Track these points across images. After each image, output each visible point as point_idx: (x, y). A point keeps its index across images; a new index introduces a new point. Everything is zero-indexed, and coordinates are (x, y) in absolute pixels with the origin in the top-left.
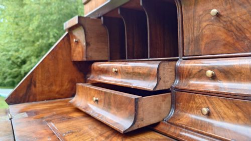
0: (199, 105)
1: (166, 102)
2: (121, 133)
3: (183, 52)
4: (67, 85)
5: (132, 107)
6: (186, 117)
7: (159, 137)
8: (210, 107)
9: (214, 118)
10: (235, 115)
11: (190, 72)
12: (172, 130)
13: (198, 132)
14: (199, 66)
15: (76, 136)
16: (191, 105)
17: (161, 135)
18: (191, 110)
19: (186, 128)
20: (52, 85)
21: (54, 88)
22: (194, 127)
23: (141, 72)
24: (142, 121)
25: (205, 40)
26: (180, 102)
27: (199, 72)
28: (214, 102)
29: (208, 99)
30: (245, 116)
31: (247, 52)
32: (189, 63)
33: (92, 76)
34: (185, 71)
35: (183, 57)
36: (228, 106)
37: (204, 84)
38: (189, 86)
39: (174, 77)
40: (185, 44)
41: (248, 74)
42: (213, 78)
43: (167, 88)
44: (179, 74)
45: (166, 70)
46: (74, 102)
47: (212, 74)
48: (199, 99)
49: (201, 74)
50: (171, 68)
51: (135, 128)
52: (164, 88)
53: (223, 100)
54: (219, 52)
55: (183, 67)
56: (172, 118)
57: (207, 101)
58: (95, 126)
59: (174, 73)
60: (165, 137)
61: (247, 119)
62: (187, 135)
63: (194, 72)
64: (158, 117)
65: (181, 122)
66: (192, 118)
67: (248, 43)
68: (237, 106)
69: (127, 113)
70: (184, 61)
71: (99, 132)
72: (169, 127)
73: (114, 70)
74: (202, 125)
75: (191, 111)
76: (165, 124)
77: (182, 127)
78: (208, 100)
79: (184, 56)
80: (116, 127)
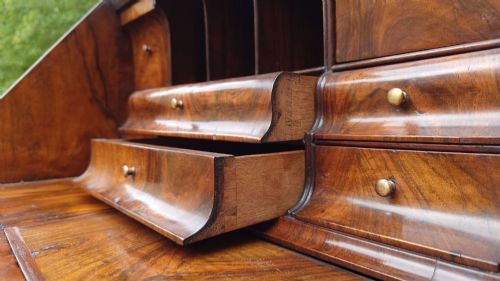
0: (369, 173)
1: (292, 171)
2: (178, 245)
3: (334, 54)
4: (77, 147)
5: (208, 180)
6: (340, 205)
7: (274, 252)
8: (397, 176)
9: (405, 201)
10: (457, 193)
11: (350, 98)
12: (307, 237)
13: (368, 238)
14: (371, 84)
15: (67, 255)
16: (350, 175)
17: (280, 249)
18: (352, 187)
19: (340, 230)
20: (37, 145)
21: (43, 152)
22: (358, 225)
23: (235, 101)
24: (235, 214)
25: (387, 20)
26: (327, 171)
27: (371, 95)
28: (406, 164)
29: (391, 158)
30: (482, 193)
31: (486, 39)
32: (347, 78)
33: (129, 122)
34: (338, 98)
35: (334, 67)
36: (440, 171)
37: (382, 123)
38: (348, 131)
39: (312, 113)
40: (339, 35)
41: (491, 90)
42: (405, 106)
43: (295, 138)
44: (324, 104)
45: (294, 94)
46: (84, 181)
47: (403, 97)
48: (371, 160)
49: (376, 100)
50: (307, 90)
51: (217, 231)
52: (288, 138)
53: (428, 157)
54: (420, 44)
55: (335, 90)
56: (307, 207)
57: (390, 164)
58: (123, 232)
59: (312, 103)
60: (290, 252)
61: (488, 199)
62: (342, 245)
63: (359, 96)
64: (275, 206)
65: (327, 217)
66: (353, 206)
67: (489, 18)
68: (463, 169)
69: (197, 196)
70: (336, 74)
71: (130, 245)
72: (300, 228)
73: (174, 101)
74: (377, 219)
75: (350, 189)
76: (291, 223)
77: (329, 227)
78: (393, 161)
79: (336, 63)
80: (168, 230)
